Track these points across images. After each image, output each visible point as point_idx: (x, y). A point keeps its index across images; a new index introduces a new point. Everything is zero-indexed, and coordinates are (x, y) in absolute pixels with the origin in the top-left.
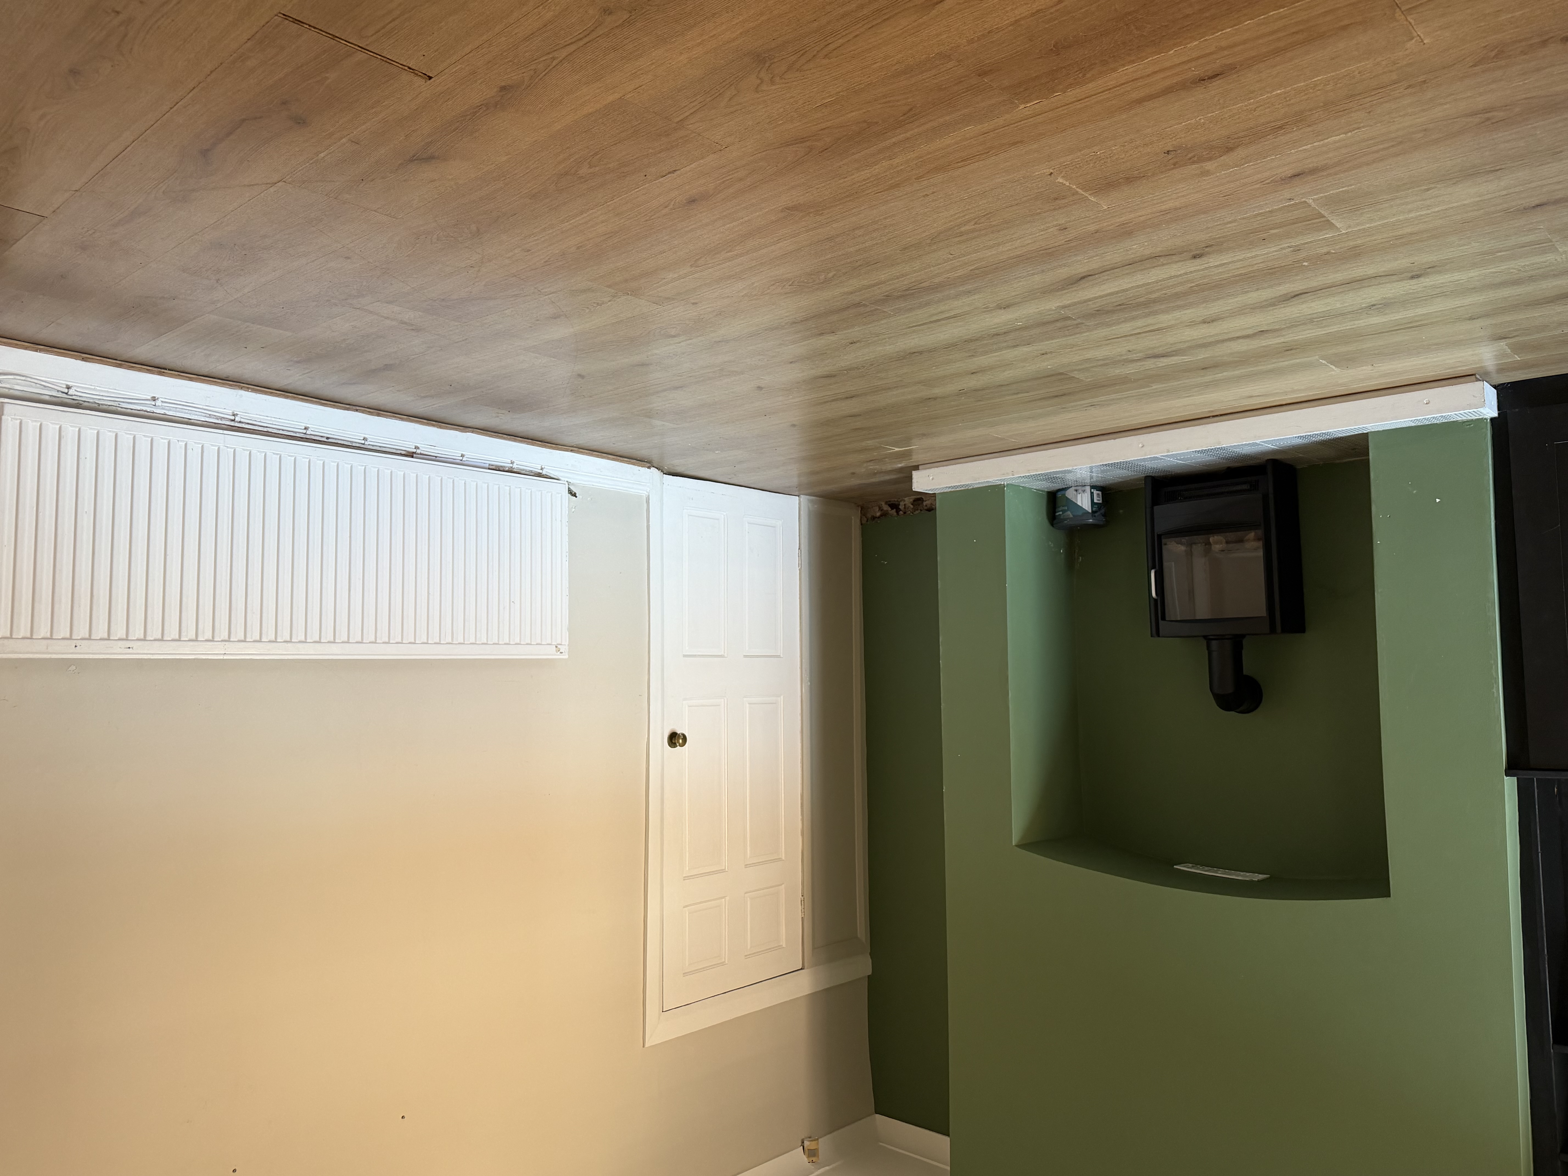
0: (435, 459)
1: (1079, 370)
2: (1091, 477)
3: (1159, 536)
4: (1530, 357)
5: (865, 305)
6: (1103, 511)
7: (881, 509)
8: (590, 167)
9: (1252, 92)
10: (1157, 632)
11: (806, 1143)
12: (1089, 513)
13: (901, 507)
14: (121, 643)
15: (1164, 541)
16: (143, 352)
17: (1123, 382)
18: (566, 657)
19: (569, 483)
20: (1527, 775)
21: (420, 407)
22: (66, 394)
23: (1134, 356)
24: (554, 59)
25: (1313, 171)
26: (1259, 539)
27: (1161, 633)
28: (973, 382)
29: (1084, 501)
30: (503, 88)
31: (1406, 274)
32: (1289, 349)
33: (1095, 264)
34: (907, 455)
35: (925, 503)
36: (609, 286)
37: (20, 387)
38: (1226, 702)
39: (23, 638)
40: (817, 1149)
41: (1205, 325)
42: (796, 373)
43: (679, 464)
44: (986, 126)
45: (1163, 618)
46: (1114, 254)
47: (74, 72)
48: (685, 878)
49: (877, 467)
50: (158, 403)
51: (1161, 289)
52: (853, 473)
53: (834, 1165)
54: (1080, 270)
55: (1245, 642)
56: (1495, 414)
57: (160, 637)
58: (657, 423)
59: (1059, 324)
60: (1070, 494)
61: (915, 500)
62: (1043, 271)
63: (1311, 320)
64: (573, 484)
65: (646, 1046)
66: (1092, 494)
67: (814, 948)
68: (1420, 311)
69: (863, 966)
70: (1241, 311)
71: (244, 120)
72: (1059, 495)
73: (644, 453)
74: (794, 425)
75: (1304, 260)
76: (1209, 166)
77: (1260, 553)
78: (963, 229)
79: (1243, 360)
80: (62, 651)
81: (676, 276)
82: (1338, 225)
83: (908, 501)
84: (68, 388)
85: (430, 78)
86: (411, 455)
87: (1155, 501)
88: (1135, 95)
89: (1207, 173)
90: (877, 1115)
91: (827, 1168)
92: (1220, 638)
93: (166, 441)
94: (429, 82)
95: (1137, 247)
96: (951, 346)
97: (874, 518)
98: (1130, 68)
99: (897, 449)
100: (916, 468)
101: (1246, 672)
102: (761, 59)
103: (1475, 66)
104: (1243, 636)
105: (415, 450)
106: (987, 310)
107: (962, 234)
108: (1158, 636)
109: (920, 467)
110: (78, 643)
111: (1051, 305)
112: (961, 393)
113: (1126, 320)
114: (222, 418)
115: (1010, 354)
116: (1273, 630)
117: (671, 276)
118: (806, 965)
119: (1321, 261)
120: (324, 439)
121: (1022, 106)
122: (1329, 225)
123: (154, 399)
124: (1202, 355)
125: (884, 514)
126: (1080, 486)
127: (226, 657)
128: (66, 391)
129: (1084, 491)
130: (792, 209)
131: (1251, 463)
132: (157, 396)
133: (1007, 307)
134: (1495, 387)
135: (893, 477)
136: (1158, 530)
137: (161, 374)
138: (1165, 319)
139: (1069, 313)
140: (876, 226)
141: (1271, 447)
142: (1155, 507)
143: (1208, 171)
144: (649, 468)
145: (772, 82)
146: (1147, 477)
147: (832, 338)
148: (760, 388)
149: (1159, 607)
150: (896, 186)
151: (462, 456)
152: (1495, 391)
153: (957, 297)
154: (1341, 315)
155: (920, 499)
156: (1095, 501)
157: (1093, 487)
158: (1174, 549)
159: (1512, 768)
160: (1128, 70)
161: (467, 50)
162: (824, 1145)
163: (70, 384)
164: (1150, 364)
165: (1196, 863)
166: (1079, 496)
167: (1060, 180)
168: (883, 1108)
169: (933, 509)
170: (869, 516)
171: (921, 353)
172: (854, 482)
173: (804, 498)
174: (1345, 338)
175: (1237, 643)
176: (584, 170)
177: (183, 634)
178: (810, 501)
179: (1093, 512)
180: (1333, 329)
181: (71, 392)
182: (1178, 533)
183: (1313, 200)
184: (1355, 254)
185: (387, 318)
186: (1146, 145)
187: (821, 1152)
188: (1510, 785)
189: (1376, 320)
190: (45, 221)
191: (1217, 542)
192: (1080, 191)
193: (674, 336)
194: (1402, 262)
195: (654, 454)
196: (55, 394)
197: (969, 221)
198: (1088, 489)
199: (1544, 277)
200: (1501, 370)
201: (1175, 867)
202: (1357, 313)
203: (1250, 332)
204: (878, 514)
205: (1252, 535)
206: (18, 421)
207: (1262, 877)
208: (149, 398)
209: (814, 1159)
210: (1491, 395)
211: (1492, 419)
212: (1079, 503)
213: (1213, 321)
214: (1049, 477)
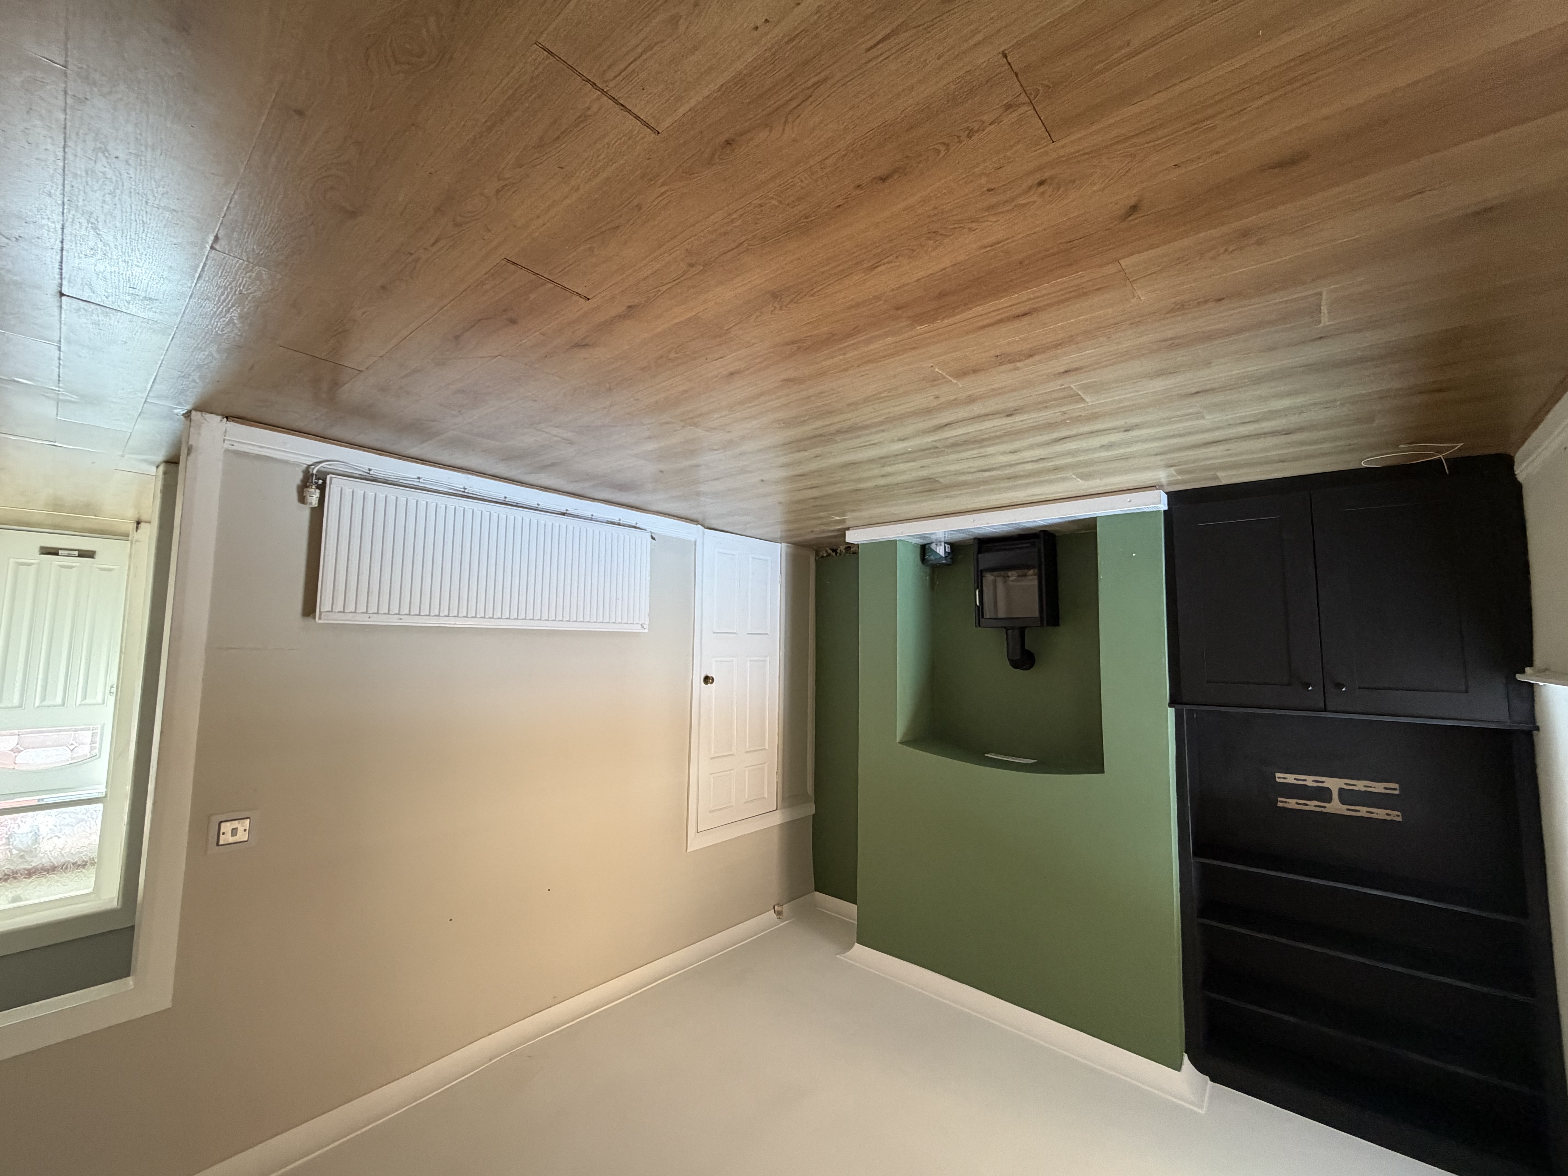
0: (577, 516)
1: (940, 477)
2: (945, 537)
3: (982, 571)
4: (1186, 477)
5: (825, 436)
6: (950, 556)
7: (827, 551)
8: (676, 354)
9: (1045, 324)
10: (979, 624)
11: (776, 907)
12: (942, 557)
13: (838, 551)
14: (396, 616)
15: (984, 574)
16: (414, 451)
17: (964, 484)
18: (646, 631)
19: (651, 532)
20: (1179, 707)
21: (571, 488)
22: (369, 473)
23: (972, 470)
24: (659, 291)
25: (1076, 369)
26: (1035, 575)
27: (981, 625)
28: (882, 482)
29: (941, 550)
30: (629, 307)
31: (1122, 429)
32: (1057, 469)
33: (952, 418)
34: (843, 521)
35: (852, 549)
36: (681, 421)
37: (342, 468)
38: (1015, 664)
39: (339, 612)
40: (782, 911)
41: (1011, 454)
42: (782, 473)
43: (714, 523)
44: (898, 339)
45: (983, 617)
46: (963, 413)
47: (383, 288)
48: (712, 758)
49: (826, 528)
50: (421, 480)
51: (989, 433)
52: (812, 531)
53: (791, 920)
54: (945, 421)
55: (1027, 631)
56: (1166, 508)
57: (418, 613)
58: (702, 499)
59: (932, 451)
60: (933, 546)
61: (846, 548)
62: (924, 421)
63: (1069, 453)
64: (654, 533)
65: (688, 851)
66: (945, 547)
67: (783, 798)
68: (1129, 450)
69: (811, 809)
70: (1031, 447)
71: (480, 320)
72: (927, 547)
73: (694, 517)
74: (780, 503)
75: (1068, 419)
76: (1019, 364)
77: (1036, 583)
78: (882, 395)
79: (1030, 474)
80: (362, 620)
81: (718, 416)
82: (1088, 400)
83: (842, 548)
84: (370, 470)
85: (588, 299)
86: (564, 514)
87: (979, 552)
88: (981, 324)
89: (1018, 369)
90: (816, 893)
91: (788, 922)
92: (1012, 628)
93: (425, 502)
94: (588, 302)
95: (977, 409)
96: (871, 461)
97: (823, 557)
98: (979, 308)
99: (838, 518)
100: (848, 529)
101: (1026, 648)
102: (775, 296)
103: (1166, 313)
104: (1026, 627)
105: (565, 512)
106: (893, 441)
107: (881, 398)
108: (980, 626)
109: (851, 529)
110: (371, 615)
111: (929, 440)
112: (876, 487)
113: (967, 450)
114: (457, 490)
115: (902, 467)
116: (1042, 625)
117: (716, 416)
118: (778, 808)
119: (1078, 420)
120: (515, 504)
121: (919, 328)
122: (1083, 400)
123: (419, 478)
124: (1008, 471)
125: (829, 555)
126: (938, 542)
127: (456, 626)
128: (368, 472)
129: (941, 545)
130: (789, 381)
131: (1032, 532)
132: (420, 476)
133: (903, 440)
134: (1166, 493)
135: (836, 534)
136: (981, 568)
137: (423, 464)
138: (991, 450)
139: (937, 444)
140: (833, 392)
141: (1043, 523)
142: (980, 555)
143: (1018, 368)
144: (697, 525)
145: (781, 309)
146: (975, 539)
147: (806, 453)
148: (762, 481)
149: (980, 610)
150: (846, 370)
151: (592, 515)
152: (1166, 496)
153: (877, 432)
154: (1086, 451)
155: (849, 547)
156: (947, 550)
157: (945, 543)
158: (989, 578)
159: (1171, 704)
160: (978, 310)
161: (610, 284)
162: (785, 908)
163: (371, 468)
164: (980, 475)
165: (997, 753)
166: (938, 548)
167: (937, 370)
168: (820, 887)
169: (856, 553)
170: (820, 556)
171: (854, 463)
172: (812, 536)
173: (784, 545)
174: (1087, 464)
175: (1022, 631)
176: (672, 355)
177: (432, 612)
178: (787, 546)
179: (946, 557)
180: (1082, 458)
181: (371, 472)
182: (992, 570)
183: (1075, 386)
184: (1094, 417)
185: (556, 436)
186: (985, 352)
187: (785, 913)
188: (1171, 712)
189: (1104, 454)
190: (362, 374)
191: (1013, 575)
192: (947, 376)
193: (716, 450)
194: (1120, 422)
195: (699, 517)
196: (362, 473)
197: (885, 391)
198: (943, 544)
199: (1197, 432)
200: (1170, 484)
201: (986, 755)
202: (1095, 450)
203: (1035, 459)
204: (825, 555)
205: (1031, 572)
206: (340, 488)
207: (1033, 761)
208: (416, 477)
209: (781, 917)
210: (1165, 498)
211: (1165, 511)
212: (938, 552)
213: (1016, 452)
214: (922, 537)
